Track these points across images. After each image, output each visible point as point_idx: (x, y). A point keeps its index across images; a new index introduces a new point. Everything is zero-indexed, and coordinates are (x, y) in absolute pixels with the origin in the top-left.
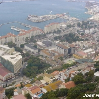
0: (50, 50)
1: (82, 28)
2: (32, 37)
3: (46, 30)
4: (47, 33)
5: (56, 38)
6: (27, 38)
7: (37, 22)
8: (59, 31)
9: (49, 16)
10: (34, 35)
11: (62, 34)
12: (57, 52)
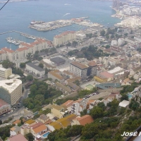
0: (62, 70)
1: (108, 38)
2: (37, 52)
3: (56, 42)
4: (58, 47)
5: (71, 54)
6: (30, 54)
7: (44, 31)
8: (75, 44)
9: (61, 21)
10: (40, 49)
11: (79, 48)
12: (72, 74)
